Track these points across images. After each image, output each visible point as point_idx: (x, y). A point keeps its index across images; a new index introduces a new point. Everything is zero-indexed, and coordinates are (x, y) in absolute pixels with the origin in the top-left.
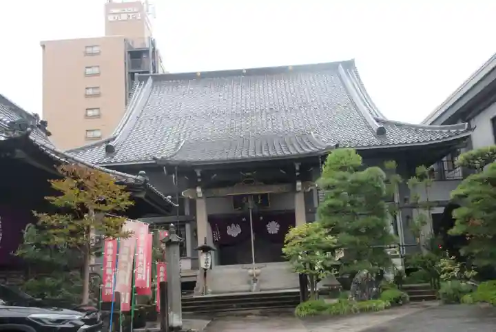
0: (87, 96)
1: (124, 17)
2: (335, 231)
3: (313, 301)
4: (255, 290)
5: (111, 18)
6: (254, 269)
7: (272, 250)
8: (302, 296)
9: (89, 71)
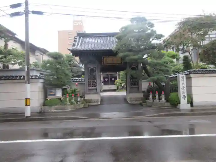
0: (69, 45)
1: (78, 24)
2: (122, 80)
3: (118, 90)
4: (110, 89)
5: (74, 24)
6: (110, 86)
7: (113, 83)
8: (117, 89)
9: (70, 38)
